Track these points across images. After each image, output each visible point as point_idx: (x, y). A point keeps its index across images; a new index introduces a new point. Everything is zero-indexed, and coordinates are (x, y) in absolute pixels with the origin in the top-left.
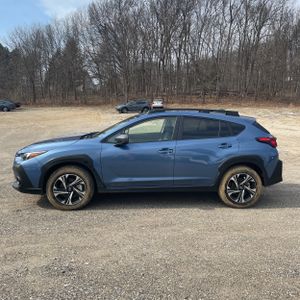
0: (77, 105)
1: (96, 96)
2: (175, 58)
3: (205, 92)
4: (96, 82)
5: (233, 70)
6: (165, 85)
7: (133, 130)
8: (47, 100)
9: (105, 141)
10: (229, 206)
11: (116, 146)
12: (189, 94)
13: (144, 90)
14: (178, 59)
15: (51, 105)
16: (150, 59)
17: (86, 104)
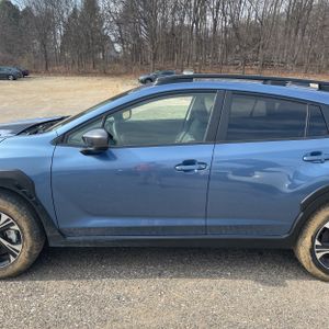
0: (95, 74)
1: (117, 65)
2: (211, 20)
3: (246, 61)
4: (118, 48)
5: (280, 35)
6: (198, 52)
7: (139, 113)
8: (62, 68)
9: (62, 140)
10: (315, 277)
11: (86, 153)
12: (226, 64)
13: (173, 59)
14: (215, 21)
15: (65, 74)
16: (182, 21)
17: (105, 73)
